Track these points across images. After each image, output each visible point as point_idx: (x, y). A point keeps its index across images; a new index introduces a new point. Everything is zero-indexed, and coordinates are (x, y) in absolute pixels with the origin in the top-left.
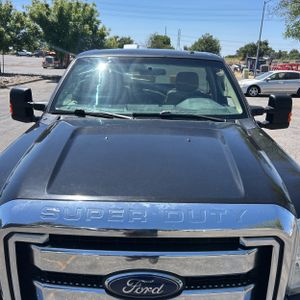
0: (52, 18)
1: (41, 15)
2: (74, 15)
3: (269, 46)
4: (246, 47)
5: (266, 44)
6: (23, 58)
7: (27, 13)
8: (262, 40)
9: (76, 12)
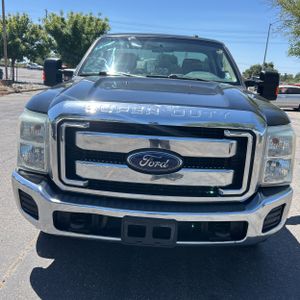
0: (67, 31)
1: (56, 27)
2: (87, 29)
3: (275, 68)
4: (252, 68)
5: (272, 66)
6: (33, 71)
7: (43, 25)
8: (268, 62)
9: (89, 25)
